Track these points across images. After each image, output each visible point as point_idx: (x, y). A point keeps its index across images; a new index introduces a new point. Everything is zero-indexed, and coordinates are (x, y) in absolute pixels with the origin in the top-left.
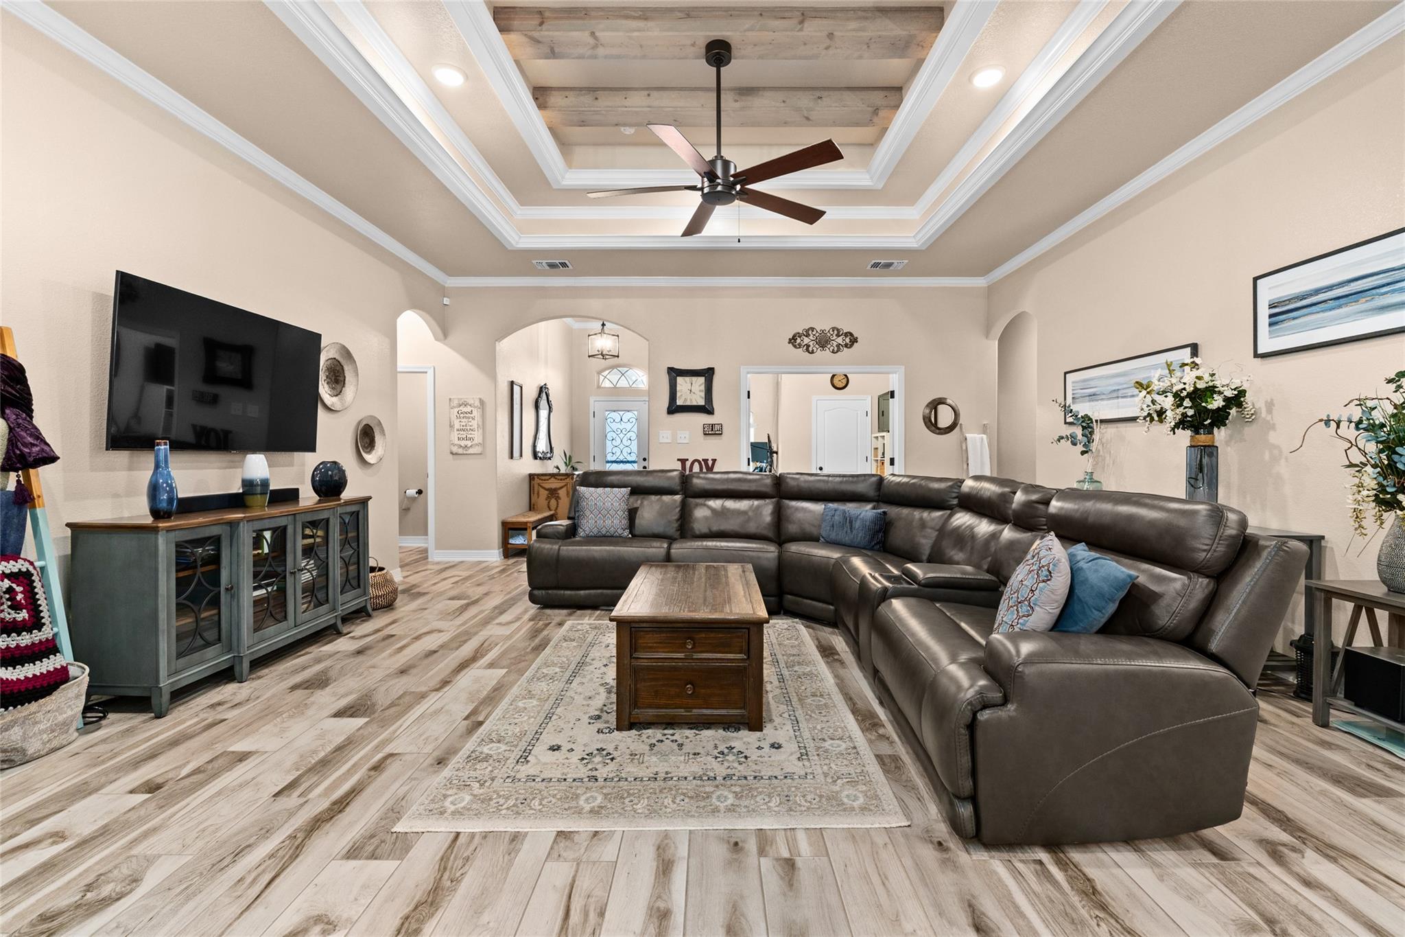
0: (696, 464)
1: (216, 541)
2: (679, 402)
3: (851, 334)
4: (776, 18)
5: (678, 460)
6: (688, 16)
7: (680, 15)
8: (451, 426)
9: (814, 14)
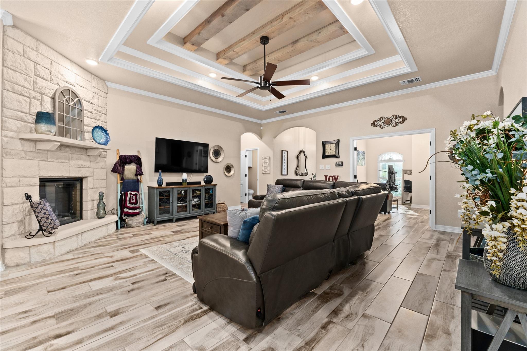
0: (331, 178)
1: (169, 192)
2: (326, 154)
3: (403, 117)
4: (275, 21)
5: (324, 176)
6: (254, 34)
7: (251, 34)
8: (262, 165)
9: (286, 13)
